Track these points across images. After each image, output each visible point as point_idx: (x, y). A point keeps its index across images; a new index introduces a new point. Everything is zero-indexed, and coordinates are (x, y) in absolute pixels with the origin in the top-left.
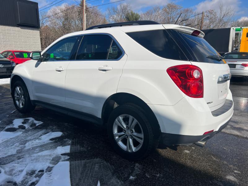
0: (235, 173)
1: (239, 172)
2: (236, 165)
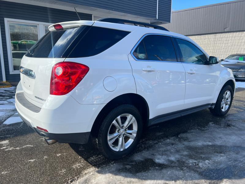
0: (4, 146)
1: (2, 148)
2: (8, 152)
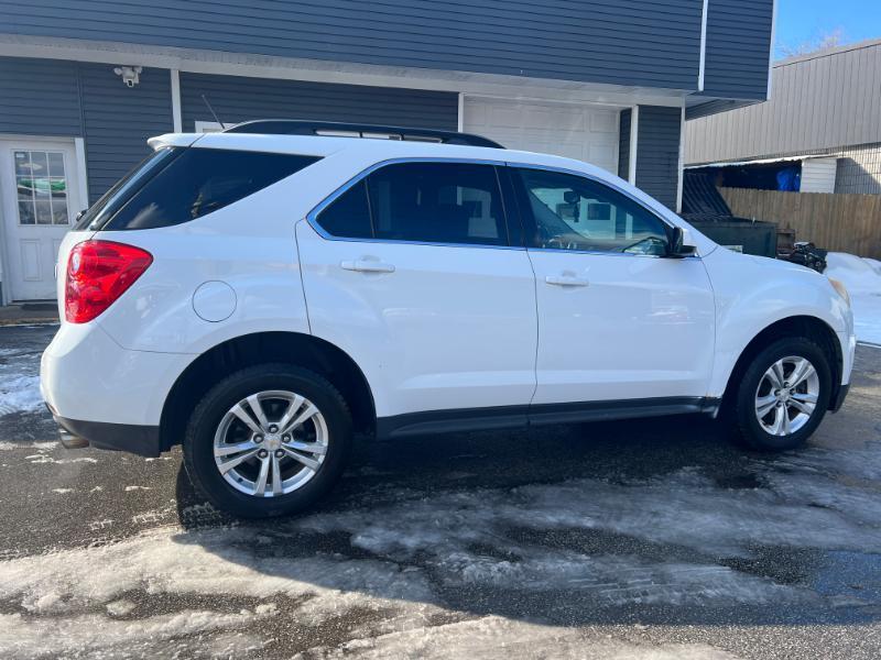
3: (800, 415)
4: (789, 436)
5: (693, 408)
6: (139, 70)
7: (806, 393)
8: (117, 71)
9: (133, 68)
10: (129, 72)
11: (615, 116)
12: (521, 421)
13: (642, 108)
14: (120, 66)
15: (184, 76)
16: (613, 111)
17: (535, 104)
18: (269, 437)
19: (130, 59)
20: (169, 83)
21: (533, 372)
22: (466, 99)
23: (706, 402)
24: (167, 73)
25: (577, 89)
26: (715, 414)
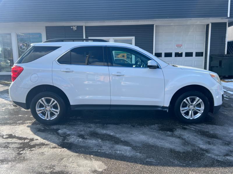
3: (198, 114)
4: (193, 119)
5: (160, 109)
6: (76, 27)
7: (200, 107)
8: (72, 27)
9: (75, 26)
10: (74, 27)
11: (205, 27)
12: (108, 108)
13: (212, 23)
14: (72, 26)
15: (86, 27)
16: (204, 25)
17: (178, 25)
18: (47, 107)
19: (74, 24)
20: (83, 29)
21: (110, 96)
22: (156, 26)
23: (163, 107)
24: (82, 27)
25: (190, 20)
26: (168, 111)
